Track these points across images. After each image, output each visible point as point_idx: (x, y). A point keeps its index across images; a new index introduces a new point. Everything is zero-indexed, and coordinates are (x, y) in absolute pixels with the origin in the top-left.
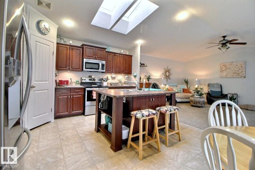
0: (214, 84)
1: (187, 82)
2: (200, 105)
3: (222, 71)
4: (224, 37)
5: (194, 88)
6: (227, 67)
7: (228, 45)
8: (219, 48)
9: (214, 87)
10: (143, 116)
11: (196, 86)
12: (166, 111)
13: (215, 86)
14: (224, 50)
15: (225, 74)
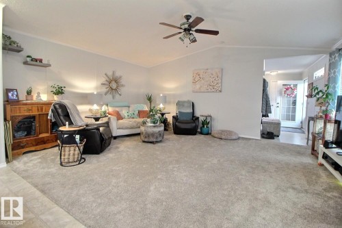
0: (184, 102)
1: (150, 100)
2: (155, 140)
3: (194, 82)
4: (188, 17)
6: (201, 76)
8: (180, 38)
9: (183, 106)
13: (186, 104)
15: (198, 86)
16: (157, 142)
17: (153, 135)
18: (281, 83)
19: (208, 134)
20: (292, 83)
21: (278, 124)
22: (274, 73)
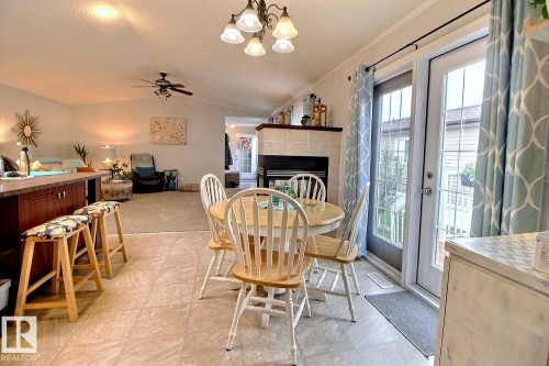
0: (140, 156)
1: (82, 153)
3: (153, 132)
4: (164, 75)
5: (103, 165)
6: (162, 126)
7: (169, 90)
8: (155, 92)
9: (141, 160)
10: (68, 231)
11: (108, 161)
12: (103, 211)
13: (144, 158)
14: (163, 96)
15: (158, 137)
16: (127, 200)
17: (123, 192)
18: (239, 135)
19: (174, 190)
20: (247, 136)
21: (237, 175)
22: (232, 126)
